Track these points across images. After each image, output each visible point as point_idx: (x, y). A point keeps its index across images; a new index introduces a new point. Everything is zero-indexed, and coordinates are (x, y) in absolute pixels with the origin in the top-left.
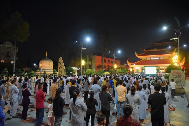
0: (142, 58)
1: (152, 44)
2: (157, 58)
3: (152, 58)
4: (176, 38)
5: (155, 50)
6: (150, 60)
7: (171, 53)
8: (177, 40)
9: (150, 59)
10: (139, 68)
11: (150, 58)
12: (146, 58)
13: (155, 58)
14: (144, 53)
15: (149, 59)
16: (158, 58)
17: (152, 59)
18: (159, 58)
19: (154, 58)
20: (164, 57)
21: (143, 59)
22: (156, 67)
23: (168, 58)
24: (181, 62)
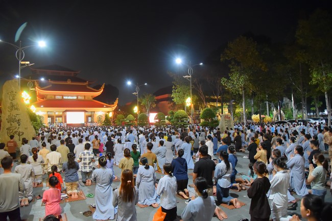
0: (47, 95)
2: (74, 96)
3: (65, 96)
4: (189, 77)
5: (69, 82)
6: (62, 100)
7: (95, 90)
8: (189, 78)
9: (63, 97)
10: (43, 113)
11: (63, 96)
12: (55, 96)
13: (71, 96)
15: (60, 97)
16: (75, 98)
17: (65, 98)
18: (77, 96)
19: (68, 96)
20: (85, 96)
21: (48, 97)
22: (85, 111)
23: (91, 98)
24: (113, 105)
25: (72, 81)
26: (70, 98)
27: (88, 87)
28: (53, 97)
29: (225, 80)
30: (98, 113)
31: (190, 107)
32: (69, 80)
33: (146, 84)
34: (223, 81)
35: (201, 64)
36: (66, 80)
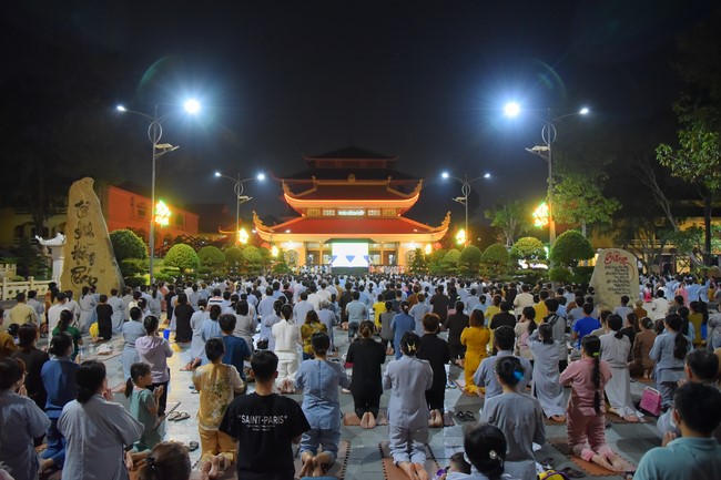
0: (307, 209)
1: (310, 159)
2: (360, 210)
3: (342, 210)
4: (544, 148)
5: (352, 181)
6: (336, 218)
7: (404, 195)
8: (546, 153)
9: (336, 212)
10: (297, 244)
11: (337, 210)
12: (322, 209)
13: (352, 209)
14: (314, 190)
15: (332, 213)
16: (362, 213)
17: (340, 213)
18: (366, 210)
19: (348, 210)
20: (381, 209)
21: (309, 213)
22: (370, 241)
23: (394, 213)
24: (438, 228)
25: (358, 178)
26: (351, 213)
27: (389, 189)
28: (318, 213)
29: (667, 149)
30: (406, 245)
31: (547, 229)
32: (352, 175)
33: (487, 176)
34: (663, 152)
35: (584, 111)
36: (346, 178)
